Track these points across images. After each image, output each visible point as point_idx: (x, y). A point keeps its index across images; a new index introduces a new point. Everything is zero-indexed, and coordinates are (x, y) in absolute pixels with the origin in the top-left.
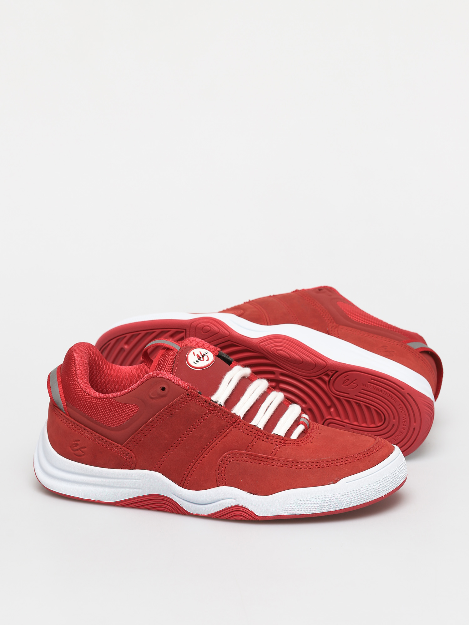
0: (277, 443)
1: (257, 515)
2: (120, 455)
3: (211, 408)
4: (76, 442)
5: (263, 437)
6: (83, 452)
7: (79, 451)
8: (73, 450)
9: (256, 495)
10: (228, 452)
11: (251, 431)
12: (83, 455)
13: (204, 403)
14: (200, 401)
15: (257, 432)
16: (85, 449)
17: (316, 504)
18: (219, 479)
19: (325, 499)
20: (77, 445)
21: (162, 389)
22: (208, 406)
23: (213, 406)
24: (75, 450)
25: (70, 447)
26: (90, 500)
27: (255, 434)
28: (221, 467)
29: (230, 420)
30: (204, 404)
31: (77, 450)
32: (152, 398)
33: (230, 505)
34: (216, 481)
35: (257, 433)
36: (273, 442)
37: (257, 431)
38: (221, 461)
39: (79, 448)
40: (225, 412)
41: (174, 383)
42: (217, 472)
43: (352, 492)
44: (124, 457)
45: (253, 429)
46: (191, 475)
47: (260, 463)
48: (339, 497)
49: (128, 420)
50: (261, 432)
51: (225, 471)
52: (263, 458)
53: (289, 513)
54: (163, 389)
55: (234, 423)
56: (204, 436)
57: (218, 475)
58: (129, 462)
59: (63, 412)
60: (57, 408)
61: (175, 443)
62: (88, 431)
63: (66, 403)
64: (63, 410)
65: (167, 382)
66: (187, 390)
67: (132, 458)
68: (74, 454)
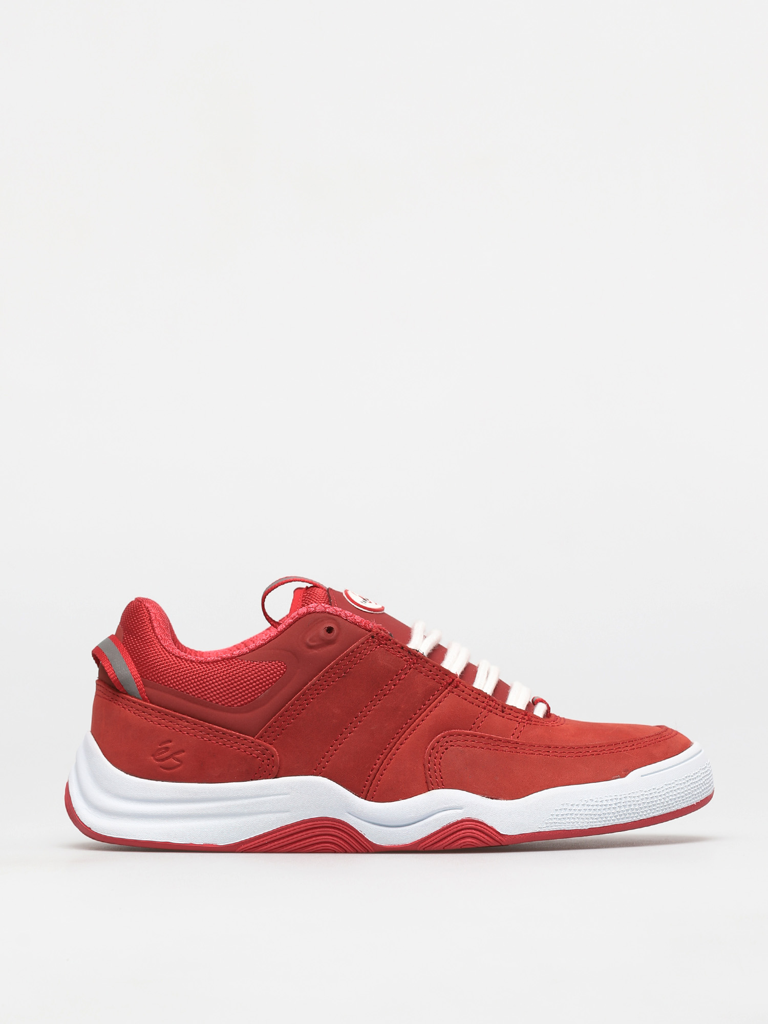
0: (517, 719)
1: (501, 833)
2: (251, 754)
3: (412, 659)
4: (164, 746)
5: (497, 709)
6: (178, 760)
7: (171, 760)
8: (157, 760)
9: (496, 799)
10: (442, 732)
11: (477, 699)
12: (179, 766)
13: (400, 650)
14: (393, 648)
15: (486, 700)
16: (183, 754)
17: (597, 810)
18: (431, 778)
19: (610, 802)
20: (167, 749)
21: (327, 631)
22: (406, 656)
23: (415, 656)
24: (163, 760)
25: (153, 755)
27: (483, 704)
28: (433, 757)
29: (443, 680)
30: (399, 652)
31: (167, 758)
32: (311, 647)
33: (454, 820)
34: (426, 782)
35: (487, 702)
36: (513, 718)
37: (486, 698)
38: (432, 747)
39: (172, 755)
40: (434, 667)
41: (347, 620)
42: (426, 766)
43: (653, 791)
44: (258, 757)
45: (479, 694)
46: (381, 775)
47: (497, 749)
48: (633, 799)
49: (266, 689)
50: (493, 701)
51: (440, 764)
52: (501, 741)
53: (553, 828)
54: (330, 630)
55: (450, 684)
56: (402, 707)
57: (429, 771)
58: (268, 765)
59: (136, 698)
60: (122, 695)
61: (351, 722)
62: (189, 721)
63: (141, 681)
64: (137, 693)
65: (334, 620)
66: (370, 631)
67: (273, 756)
68: (161, 767)
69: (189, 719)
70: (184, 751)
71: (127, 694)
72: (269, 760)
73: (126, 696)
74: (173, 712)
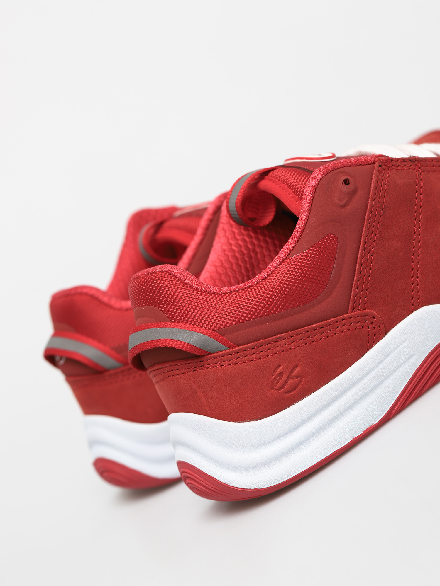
2: (356, 328)
3: (416, 165)
4: (277, 373)
6: (296, 377)
7: (291, 381)
8: (279, 389)
12: (300, 381)
13: (404, 163)
14: (399, 166)
16: (298, 368)
20: (281, 374)
21: (345, 184)
23: (416, 161)
24: (283, 386)
25: (272, 388)
26: (354, 439)
31: (286, 382)
32: (344, 206)
39: (288, 376)
44: (362, 327)
49: (333, 265)
58: (374, 328)
59: (223, 351)
60: (206, 357)
61: (413, 247)
62: (284, 338)
63: (217, 334)
64: (221, 347)
65: (341, 172)
66: (374, 163)
67: (374, 318)
68: (285, 393)
69: (284, 336)
70: (297, 366)
71: (210, 354)
72: (372, 323)
73: (211, 355)
74: (265, 340)
